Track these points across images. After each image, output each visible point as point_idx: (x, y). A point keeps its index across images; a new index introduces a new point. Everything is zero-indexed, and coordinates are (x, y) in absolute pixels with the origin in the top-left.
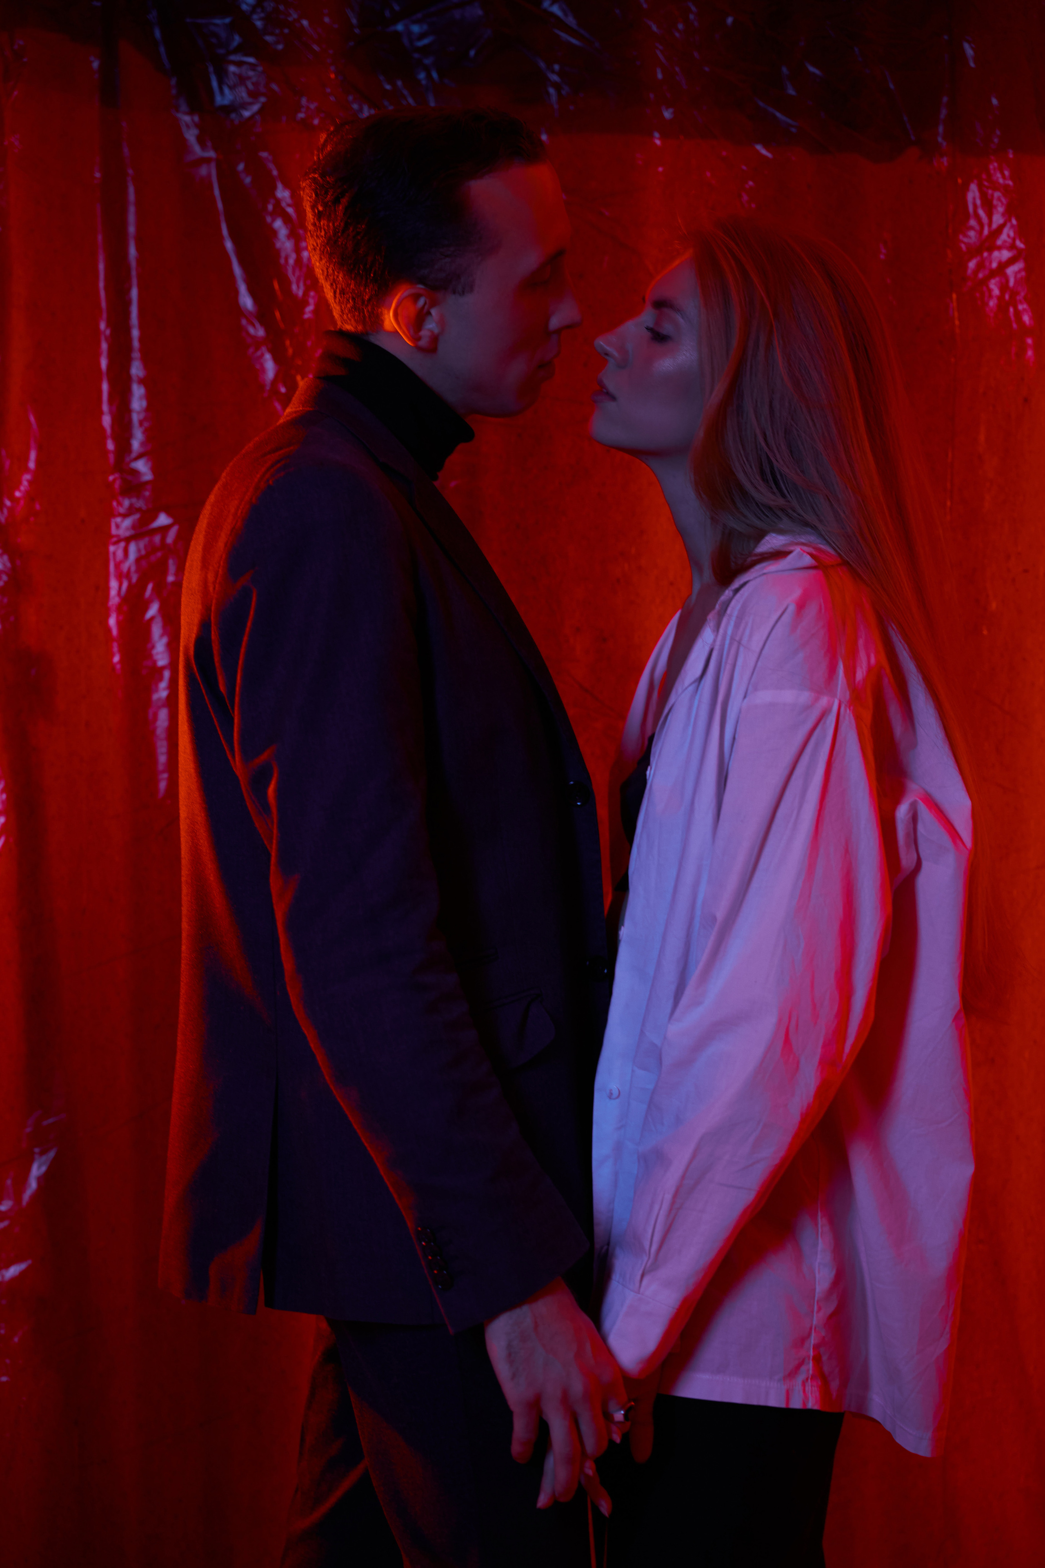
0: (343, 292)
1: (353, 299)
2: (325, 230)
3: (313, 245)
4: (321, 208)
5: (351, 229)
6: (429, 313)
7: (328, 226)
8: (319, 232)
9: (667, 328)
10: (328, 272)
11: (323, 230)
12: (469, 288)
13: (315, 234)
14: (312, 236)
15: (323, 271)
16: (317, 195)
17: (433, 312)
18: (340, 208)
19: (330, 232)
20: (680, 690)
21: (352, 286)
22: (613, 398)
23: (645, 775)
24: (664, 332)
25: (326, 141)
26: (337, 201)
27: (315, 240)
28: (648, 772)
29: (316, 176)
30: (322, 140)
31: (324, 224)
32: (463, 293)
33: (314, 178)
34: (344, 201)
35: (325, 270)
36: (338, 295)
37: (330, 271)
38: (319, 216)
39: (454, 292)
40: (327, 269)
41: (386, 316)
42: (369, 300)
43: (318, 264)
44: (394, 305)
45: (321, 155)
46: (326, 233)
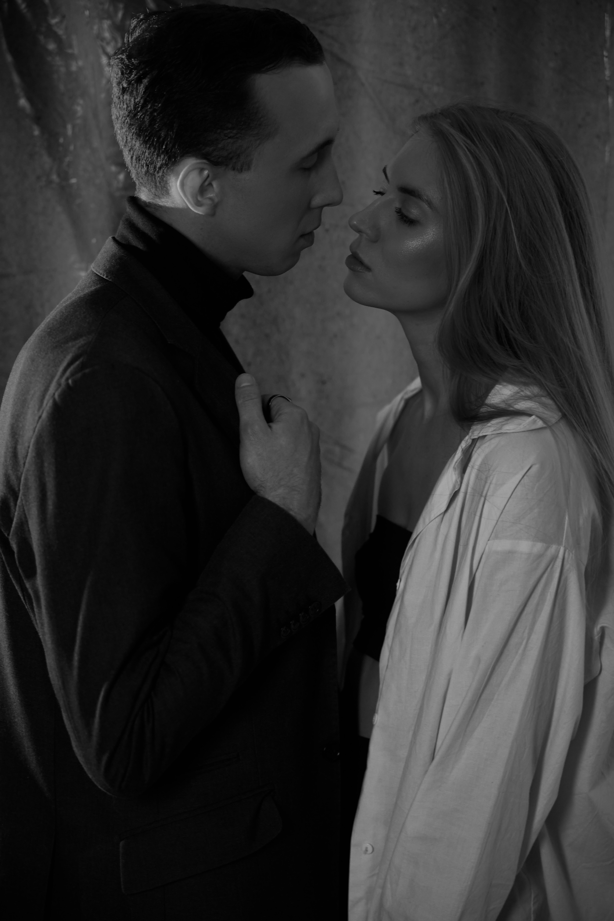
0: (138, 159)
1: (147, 165)
2: (127, 104)
3: (116, 115)
4: (125, 85)
5: (149, 106)
6: (210, 184)
7: (130, 100)
8: (122, 104)
9: (414, 212)
10: (127, 140)
11: (125, 104)
12: (245, 167)
13: (119, 106)
14: (116, 107)
15: (123, 139)
16: (122, 73)
17: (215, 184)
18: (141, 88)
19: (131, 106)
20: (427, 521)
21: (146, 154)
22: (368, 269)
23: (396, 586)
24: (412, 216)
25: (135, 27)
26: (139, 81)
27: (118, 111)
28: (398, 584)
29: (123, 57)
30: (133, 26)
31: (126, 99)
32: (241, 171)
33: (122, 59)
34: (145, 81)
35: (125, 138)
36: (134, 161)
37: (129, 138)
38: (124, 91)
39: (234, 169)
40: (127, 138)
41: (174, 184)
42: (160, 168)
43: (119, 132)
44: (181, 176)
45: (130, 38)
46: (128, 107)
